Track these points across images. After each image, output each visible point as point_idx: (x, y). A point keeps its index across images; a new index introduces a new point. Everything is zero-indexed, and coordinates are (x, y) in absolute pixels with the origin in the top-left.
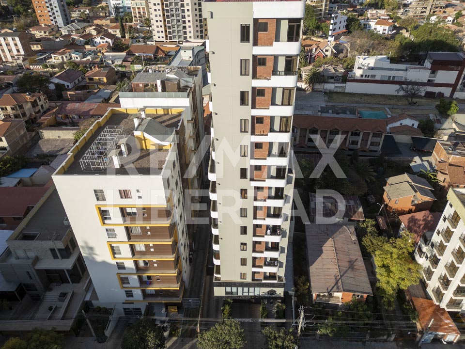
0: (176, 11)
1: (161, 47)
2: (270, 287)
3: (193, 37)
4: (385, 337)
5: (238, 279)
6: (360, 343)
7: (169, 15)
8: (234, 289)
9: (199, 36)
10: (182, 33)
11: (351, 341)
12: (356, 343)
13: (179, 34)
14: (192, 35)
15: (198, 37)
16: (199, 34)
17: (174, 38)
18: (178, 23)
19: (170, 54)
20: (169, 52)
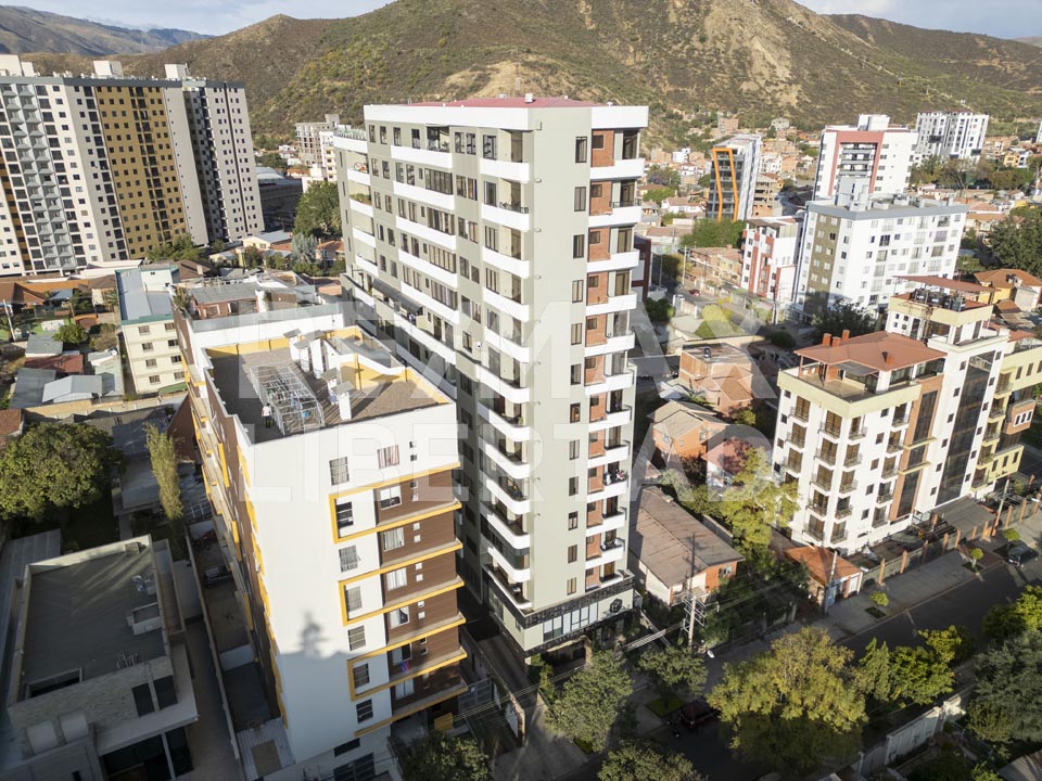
0: (49, 205)
1: (26, 286)
2: (614, 594)
3: (100, 257)
4: (784, 618)
5: (563, 597)
6: (758, 641)
7: (29, 216)
8: (557, 622)
9: (117, 256)
10: (70, 250)
11: (746, 643)
12: (752, 643)
13: (63, 254)
14: (98, 252)
15: (113, 256)
16: (115, 250)
17: (48, 264)
18: (58, 231)
19: (58, 297)
20: (55, 294)
